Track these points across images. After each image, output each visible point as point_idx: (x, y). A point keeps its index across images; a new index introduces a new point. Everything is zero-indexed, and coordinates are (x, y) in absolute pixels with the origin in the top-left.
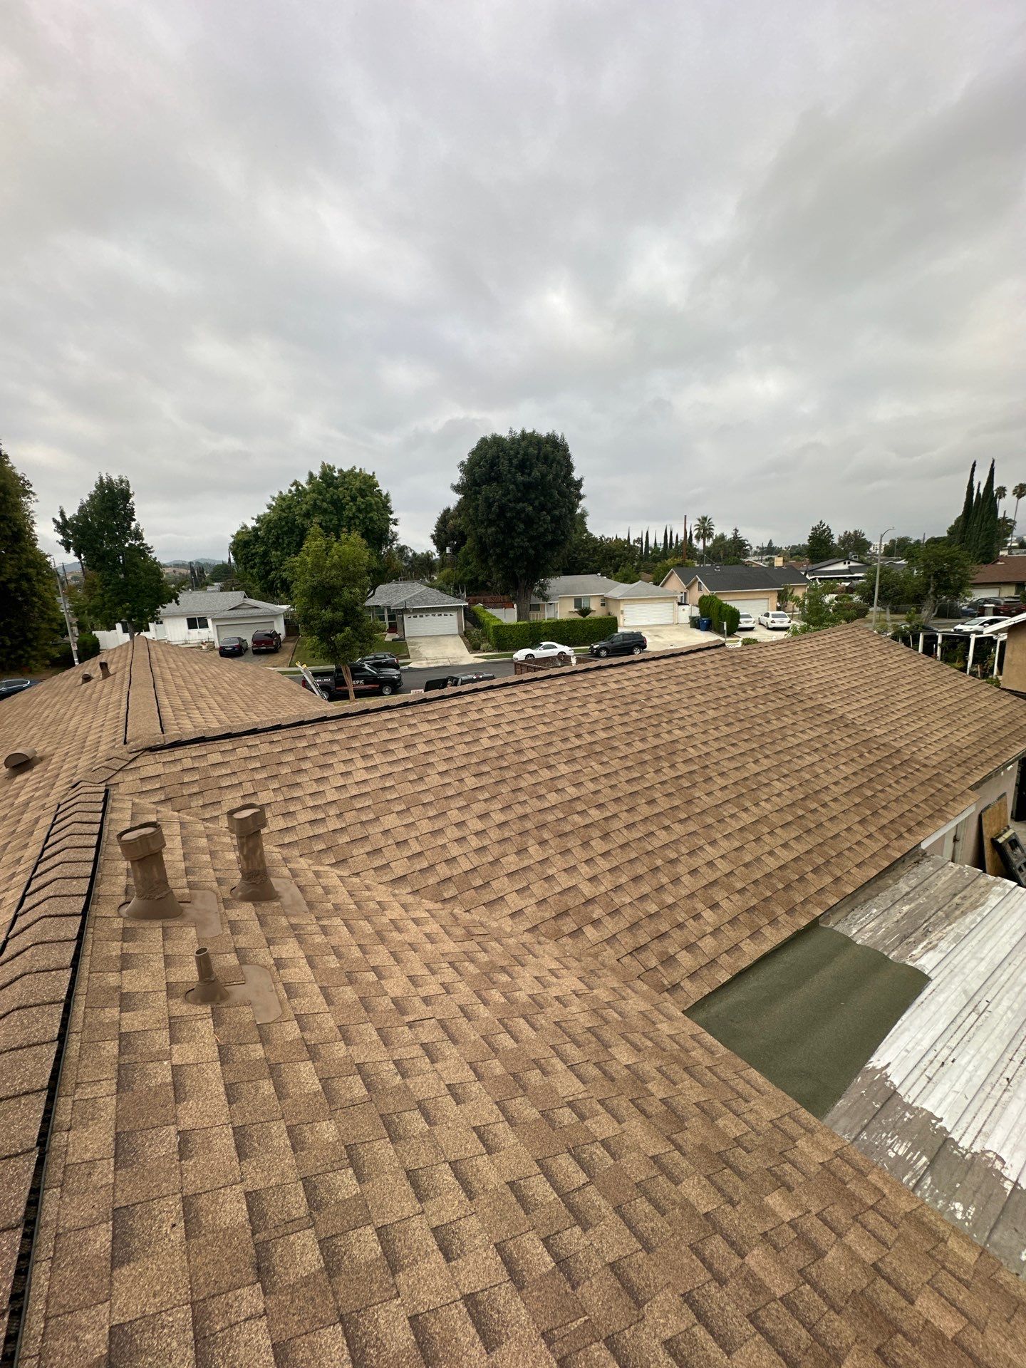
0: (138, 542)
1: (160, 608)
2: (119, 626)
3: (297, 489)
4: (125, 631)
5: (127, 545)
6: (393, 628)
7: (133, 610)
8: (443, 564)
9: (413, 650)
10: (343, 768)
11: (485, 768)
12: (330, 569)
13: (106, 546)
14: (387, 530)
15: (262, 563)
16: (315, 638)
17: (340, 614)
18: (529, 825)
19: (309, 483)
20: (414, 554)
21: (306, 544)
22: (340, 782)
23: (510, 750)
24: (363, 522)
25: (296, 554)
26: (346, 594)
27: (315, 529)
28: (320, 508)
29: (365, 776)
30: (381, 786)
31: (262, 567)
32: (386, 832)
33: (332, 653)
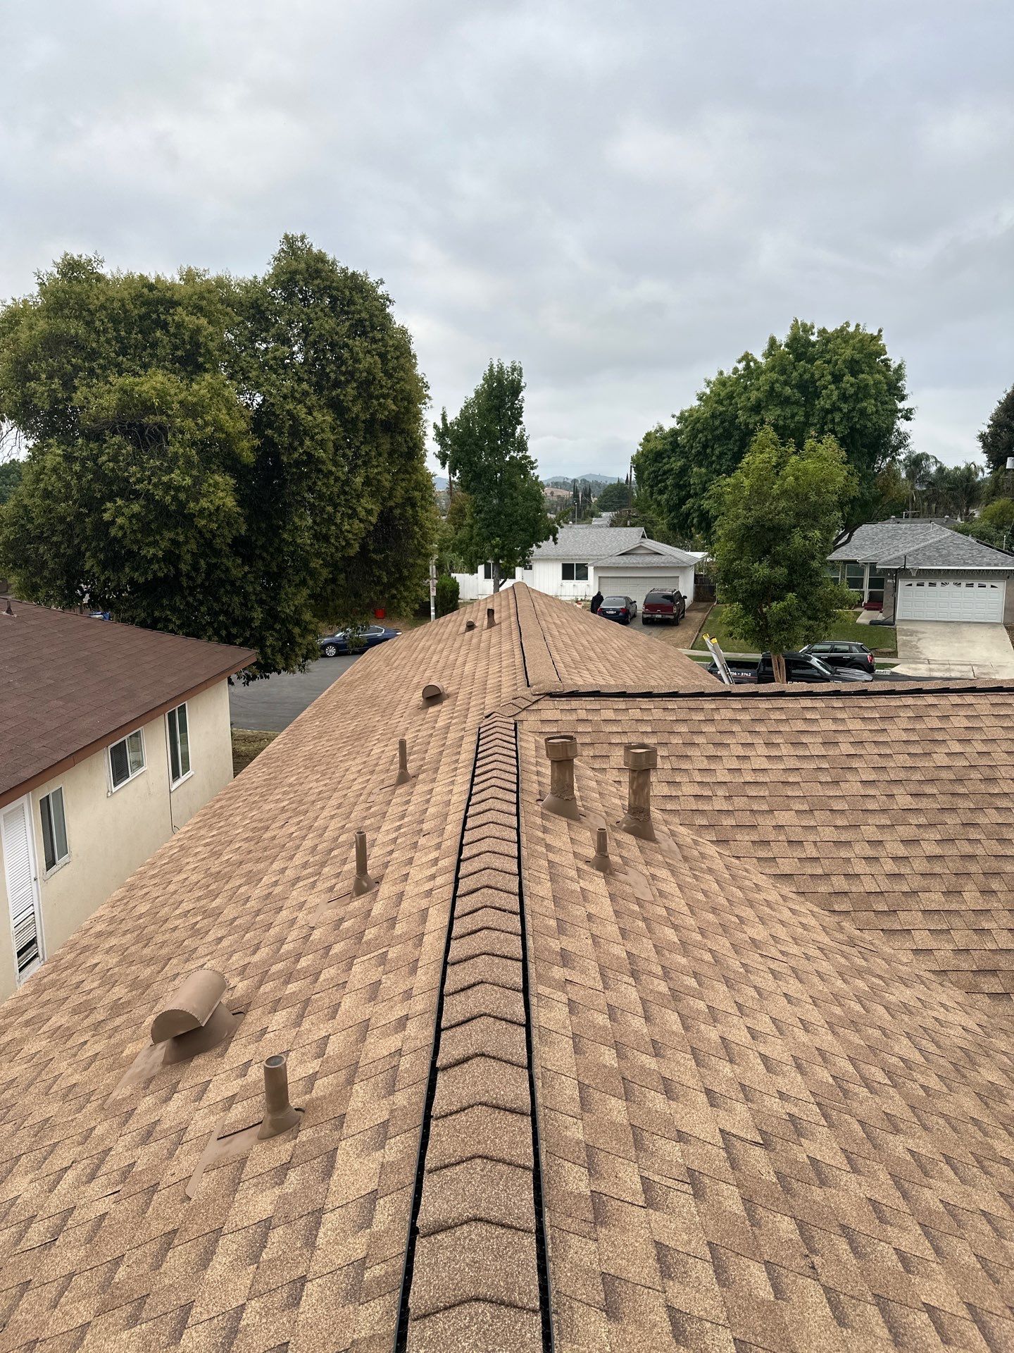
0: (521, 454)
1: (534, 548)
2: (481, 568)
3: (747, 367)
4: (487, 576)
5: (507, 459)
6: (875, 603)
7: (502, 548)
8: (996, 489)
9: (905, 644)
10: (741, 751)
11: (929, 789)
12: (777, 499)
13: (484, 459)
14: (889, 430)
15: (677, 486)
16: (737, 606)
17: (781, 572)
18: (973, 868)
19: (768, 354)
20: (941, 470)
21: (747, 458)
22: (735, 764)
23: (975, 775)
24: (848, 417)
25: (730, 472)
26: (797, 540)
27: (766, 434)
28: (779, 395)
29: (765, 764)
30: (782, 780)
31: (675, 492)
32: (779, 827)
33: (760, 633)
